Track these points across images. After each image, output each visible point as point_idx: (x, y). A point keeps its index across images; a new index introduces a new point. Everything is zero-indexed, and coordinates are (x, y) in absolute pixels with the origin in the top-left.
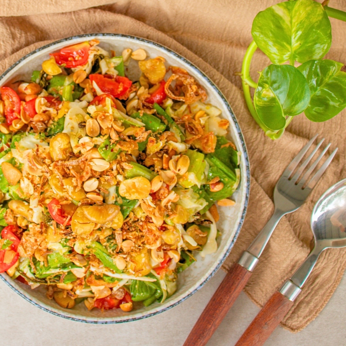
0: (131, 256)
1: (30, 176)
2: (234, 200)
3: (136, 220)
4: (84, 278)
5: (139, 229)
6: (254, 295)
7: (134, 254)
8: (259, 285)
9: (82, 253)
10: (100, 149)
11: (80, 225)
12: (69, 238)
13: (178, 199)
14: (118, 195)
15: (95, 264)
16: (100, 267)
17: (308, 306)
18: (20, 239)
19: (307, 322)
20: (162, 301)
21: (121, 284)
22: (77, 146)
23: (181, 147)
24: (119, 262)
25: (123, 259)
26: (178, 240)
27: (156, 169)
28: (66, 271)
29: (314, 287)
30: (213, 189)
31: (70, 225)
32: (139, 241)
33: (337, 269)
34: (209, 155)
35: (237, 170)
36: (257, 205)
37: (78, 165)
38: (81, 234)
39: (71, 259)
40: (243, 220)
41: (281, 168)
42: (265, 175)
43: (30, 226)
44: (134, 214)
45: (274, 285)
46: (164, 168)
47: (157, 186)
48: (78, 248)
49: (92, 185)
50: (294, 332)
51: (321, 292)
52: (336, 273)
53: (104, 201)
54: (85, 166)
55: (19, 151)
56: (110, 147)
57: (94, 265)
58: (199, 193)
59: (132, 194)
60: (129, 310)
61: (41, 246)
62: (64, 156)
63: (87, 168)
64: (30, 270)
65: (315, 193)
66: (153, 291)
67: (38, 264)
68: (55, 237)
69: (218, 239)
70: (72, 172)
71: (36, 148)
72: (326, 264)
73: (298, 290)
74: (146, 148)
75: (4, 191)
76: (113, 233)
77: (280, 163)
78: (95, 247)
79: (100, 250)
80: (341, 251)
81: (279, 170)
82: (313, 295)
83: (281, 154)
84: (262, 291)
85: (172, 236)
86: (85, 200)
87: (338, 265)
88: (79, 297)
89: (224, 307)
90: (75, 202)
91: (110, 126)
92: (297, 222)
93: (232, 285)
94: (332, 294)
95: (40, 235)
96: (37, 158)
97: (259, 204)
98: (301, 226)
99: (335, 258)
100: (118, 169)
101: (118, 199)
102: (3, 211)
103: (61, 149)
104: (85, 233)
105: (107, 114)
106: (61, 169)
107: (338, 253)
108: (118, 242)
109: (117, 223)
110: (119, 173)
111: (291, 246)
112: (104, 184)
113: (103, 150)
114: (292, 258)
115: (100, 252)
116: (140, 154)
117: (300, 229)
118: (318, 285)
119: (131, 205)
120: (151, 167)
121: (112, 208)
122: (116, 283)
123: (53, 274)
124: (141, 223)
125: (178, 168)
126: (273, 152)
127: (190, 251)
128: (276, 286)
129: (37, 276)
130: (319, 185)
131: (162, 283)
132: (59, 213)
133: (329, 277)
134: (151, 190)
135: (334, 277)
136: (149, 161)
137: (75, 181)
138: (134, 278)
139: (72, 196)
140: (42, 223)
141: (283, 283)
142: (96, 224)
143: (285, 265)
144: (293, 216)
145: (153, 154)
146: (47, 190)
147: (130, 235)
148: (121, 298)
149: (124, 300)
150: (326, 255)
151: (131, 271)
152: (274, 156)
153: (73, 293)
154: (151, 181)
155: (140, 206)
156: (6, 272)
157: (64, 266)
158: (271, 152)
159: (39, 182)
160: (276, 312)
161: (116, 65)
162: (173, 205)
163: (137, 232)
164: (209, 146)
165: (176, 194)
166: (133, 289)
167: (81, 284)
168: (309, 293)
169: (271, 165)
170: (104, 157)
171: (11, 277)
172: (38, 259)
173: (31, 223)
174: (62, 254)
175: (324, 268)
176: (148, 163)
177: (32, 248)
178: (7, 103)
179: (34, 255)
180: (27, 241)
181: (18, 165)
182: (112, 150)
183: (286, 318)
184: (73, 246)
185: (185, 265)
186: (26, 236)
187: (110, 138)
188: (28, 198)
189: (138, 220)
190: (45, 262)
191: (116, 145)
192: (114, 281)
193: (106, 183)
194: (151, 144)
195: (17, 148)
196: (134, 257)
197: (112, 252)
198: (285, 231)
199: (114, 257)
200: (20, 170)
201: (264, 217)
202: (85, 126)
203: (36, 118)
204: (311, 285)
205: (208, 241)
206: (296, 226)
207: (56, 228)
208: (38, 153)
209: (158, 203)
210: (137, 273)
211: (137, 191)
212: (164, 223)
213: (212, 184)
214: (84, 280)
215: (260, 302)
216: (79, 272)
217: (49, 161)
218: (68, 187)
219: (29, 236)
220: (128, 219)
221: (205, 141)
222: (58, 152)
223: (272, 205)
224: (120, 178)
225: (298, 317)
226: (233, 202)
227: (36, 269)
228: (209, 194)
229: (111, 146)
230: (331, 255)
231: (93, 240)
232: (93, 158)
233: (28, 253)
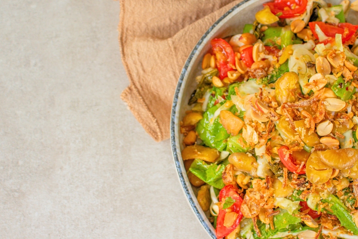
1: (254, 124)
9: (316, 208)
10: (333, 88)
11: (316, 171)
12: (302, 189)
14: (356, 140)
15: (329, 225)
16: (334, 229)
18: (242, 197)
22: (308, 85)
31: (304, 174)
37: (309, 107)
38: (318, 182)
39: (302, 218)
43: (254, 182)
48: (312, 202)
49: (326, 128)
53: (340, 147)
54: (317, 106)
55: (240, 97)
56: (344, 86)
57: (327, 227)
61: (267, 205)
62: (293, 97)
63: (321, 108)
64: (253, 235)
67: (263, 227)
68: (285, 190)
70: (304, 113)
71: (260, 91)
76: (350, 186)
78: (332, 201)
79: (338, 203)
86: (318, 145)
90: (307, 148)
91: (342, 65)
95: (266, 190)
96: (262, 102)
100: (354, 111)
101: (356, 144)
102: (220, 168)
103: (289, 89)
104: (321, 181)
105: (337, 52)
106: (290, 111)
108: (356, 195)
109: (356, 172)
110: (355, 115)
112: (338, 127)
113: (337, 88)
115: (336, 206)
121: (351, 151)
132: (290, 160)
137: (308, 121)
139: (304, 140)
140: (267, 176)
142: (334, 170)
146: (274, 138)
156: (224, 238)
157: (293, 228)
159: (264, 129)
161: (337, 14)
170: (339, 95)
172: (263, 221)
173: (255, 178)
174: (291, 214)
177: (257, 207)
178: (219, 56)
179: (258, 216)
180: (251, 199)
181: (239, 113)
182: (347, 89)
184: (306, 200)
186: (249, 193)
187: (343, 76)
188: (252, 149)
190: (271, 225)
191: (351, 83)
193: (341, 126)
195: (237, 94)
197: (350, 207)
199: (353, 212)
200: (241, 117)
202: (314, 65)
203: (254, 66)
207: (287, 179)
208: (262, 97)
216: (308, 237)
217: (276, 104)
218: (300, 129)
219: (253, 193)
222: (285, 93)
224: (357, 119)
227: (261, 233)
229: (346, 84)
231: (329, 192)
232: (326, 98)
233: (253, 213)
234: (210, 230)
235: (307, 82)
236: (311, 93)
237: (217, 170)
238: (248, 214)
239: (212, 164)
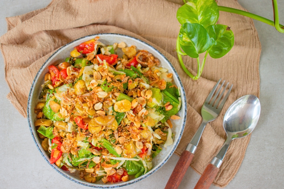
0: (124, 146)
1: (65, 106)
2: (179, 116)
3: (125, 125)
4: (100, 164)
5: (128, 130)
6: (197, 168)
7: (126, 144)
8: (199, 162)
9: (96, 145)
10: (101, 86)
11: (93, 128)
12: (88, 137)
13: (148, 113)
14: (114, 111)
15: (105, 153)
16: (108, 155)
17: (228, 172)
18: (62, 143)
19: (228, 181)
20: (144, 173)
21: (121, 164)
22: (89, 86)
23: (147, 86)
24: (118, 150)
25: (120, 147)
26: (150, 136)
27: (134, 96)
28: (89, 159)
29: (230, 161)
30: (167, 108)
31: (88, 130)
32: (128, 137)
33: (241, 150)
34: (163, 91)
35: (179, 98)
36: (193, 118)
37: (91, 96)
38: (94, 133)
39: (91, 151)
40: (185, 123)
41: (204, 99)
42: (196, 103)
43: (67, 135)
44: (124, 122)
45: (207, 161)
46: (138, 96)
47: (135, 104)
48: (94, 143)
49: (99, 106)
50: (222, 188)
51: (234, 164)
52: (241, 152)
53: (106, 115)
55: (58, 94)
58: (160, 112)
59: (121, 110)
60: (127, 180)
61: (73, 145)
62: (82, 92)
63: (95, 97)
64: (69, 160)
65: (224, 110)
66: (140, 168)
67: (73, 157)
68: (81, 138)
69: (173, 137)
70: (88, 100)
71: (67, 90)
72: (234, 147)
73: (221, 162)
74: (128, 87)
75: (53, 120)
76: (113, 133)
77: (203, 96)
78: (103, 141)
79: (106, 142)
80: (242, 140)
81: (203, 99)
82: (230, 166)
83: (202, 91)
84: (201, 166)
85: (146, 133)
86: (95, 115)
87: (242, 148)
88: (98, 176)
89: (180, 175)
90: (90, 117)
91: (107, 75)
92: (216, 127)
93: (183, 161)
94: (240, 164)
95: (72, 139)
96: (68, 95)
97: (194, 117)
98: (218, 129)
99: (239, 144)
101: (114, 113)
102: (51, 129)
103: (80, 88)
104: (96, 132)
105: (104, 69)
106: (81, 99)
107: (241, 141)
108: (116, 138)
109: (114, 127)
110: (113, 98)
111: (214, 138)
113: (103, 86)
114: (215, 145)
115: (106, 144)
116: (125, 91)
117: (218, 130)
118: (232, 160)
119: (121, 116)
120: (132, 96)
121: (110, 116)
122: (117, 164)
123: (82, 162)
124: (128, 127)
125: (146, 95)
126: (198, 90)
127: (158, 145)
128: (208, 162)
129: (73, 164)
130: (225, 106)
131: (144, 163)
132: (81, 123)
133: (237, 155)
134: (132, 107)
135: (240, 155)
136: (130, 93)
137: (89, 104)
138: (128, 159)
139: (88, 113)
140: (73, 132)
141: (212, 159)
142: (102, 126)
143: (212, 149)
144: (213, 124)
145: (132, 90)
146: (75, 112)
147: (123, 134)
148: (122, 174)
149: (123, 175)
150: (234, 143)
151: (125, 155)
152: (199, 92)
153: (94, 174)
154: (131, 102)
155: (126, 117)
156: (55, 163)
157: (87, 156)
158: (197, 89)
159: (70, 109)
160: (210, 175)
161: (110, 50)
162: (145, 116)
163: (126, 132)
164: (162, 86)
165: (146, 110)
166: (128, 167)
167: (98, 167)
168: (228, 165)
169: (198, 97)
170: (104, 90)
171: (59, 167)
172: (73, 154)
173: (68, 133)
174: (86, 149)
175: (234, 150)
176: (130, 95)
177: (69, 147)
178: (52, 74)
179: (70, 151)
180: (65, 143)
181: (58, 102)
182: (108, 86)
183: (216, 180)
184: (91, 142)
185: (156, 152)
187: (107, 80)
188: (64, 119)
189: (126, 125)
190: (77, 155)
191: (110, 83)
192: (116, 162)
193: (106, 105)
194: (130, 83)
195: (57, 92)
196: (126, 146)
197: (113, 144)
198: (210, 131)
199: (114, 146)
200: (59, 104)
201: (197, 124)
202: (93, 76)
203: (67, 78)
204: (228, 160)
205: (168, 138)
206: (215, 128)
207: (80, 132)
208: (69, 93)
209: (137, 115)
210: (128, 156)
211: (124, 108)
212: (141, 126)
213: (166, 106)
214: (100, 165)
215: (201, 172)
216: (97, 160)
217: (75, 96)
218: (85, 107)
219: (66, 140)
220: (121, 125)
221: (160, 83)
222: (79, 90)
223: (201, 118)
224: (114, 101)
225: (223, 179)
226: (179, 117)
227: (72, 160)
228: (165, 113)
229: (108, 84)
230: (237, 142)
231: (102, 137)
232: (98, 91)
233: (66, 150)
234: (47, 160)
235: (89, 84)
236: (91, 90)
237: (50, 130)
238: (64, 151)
239: (48, 128)
